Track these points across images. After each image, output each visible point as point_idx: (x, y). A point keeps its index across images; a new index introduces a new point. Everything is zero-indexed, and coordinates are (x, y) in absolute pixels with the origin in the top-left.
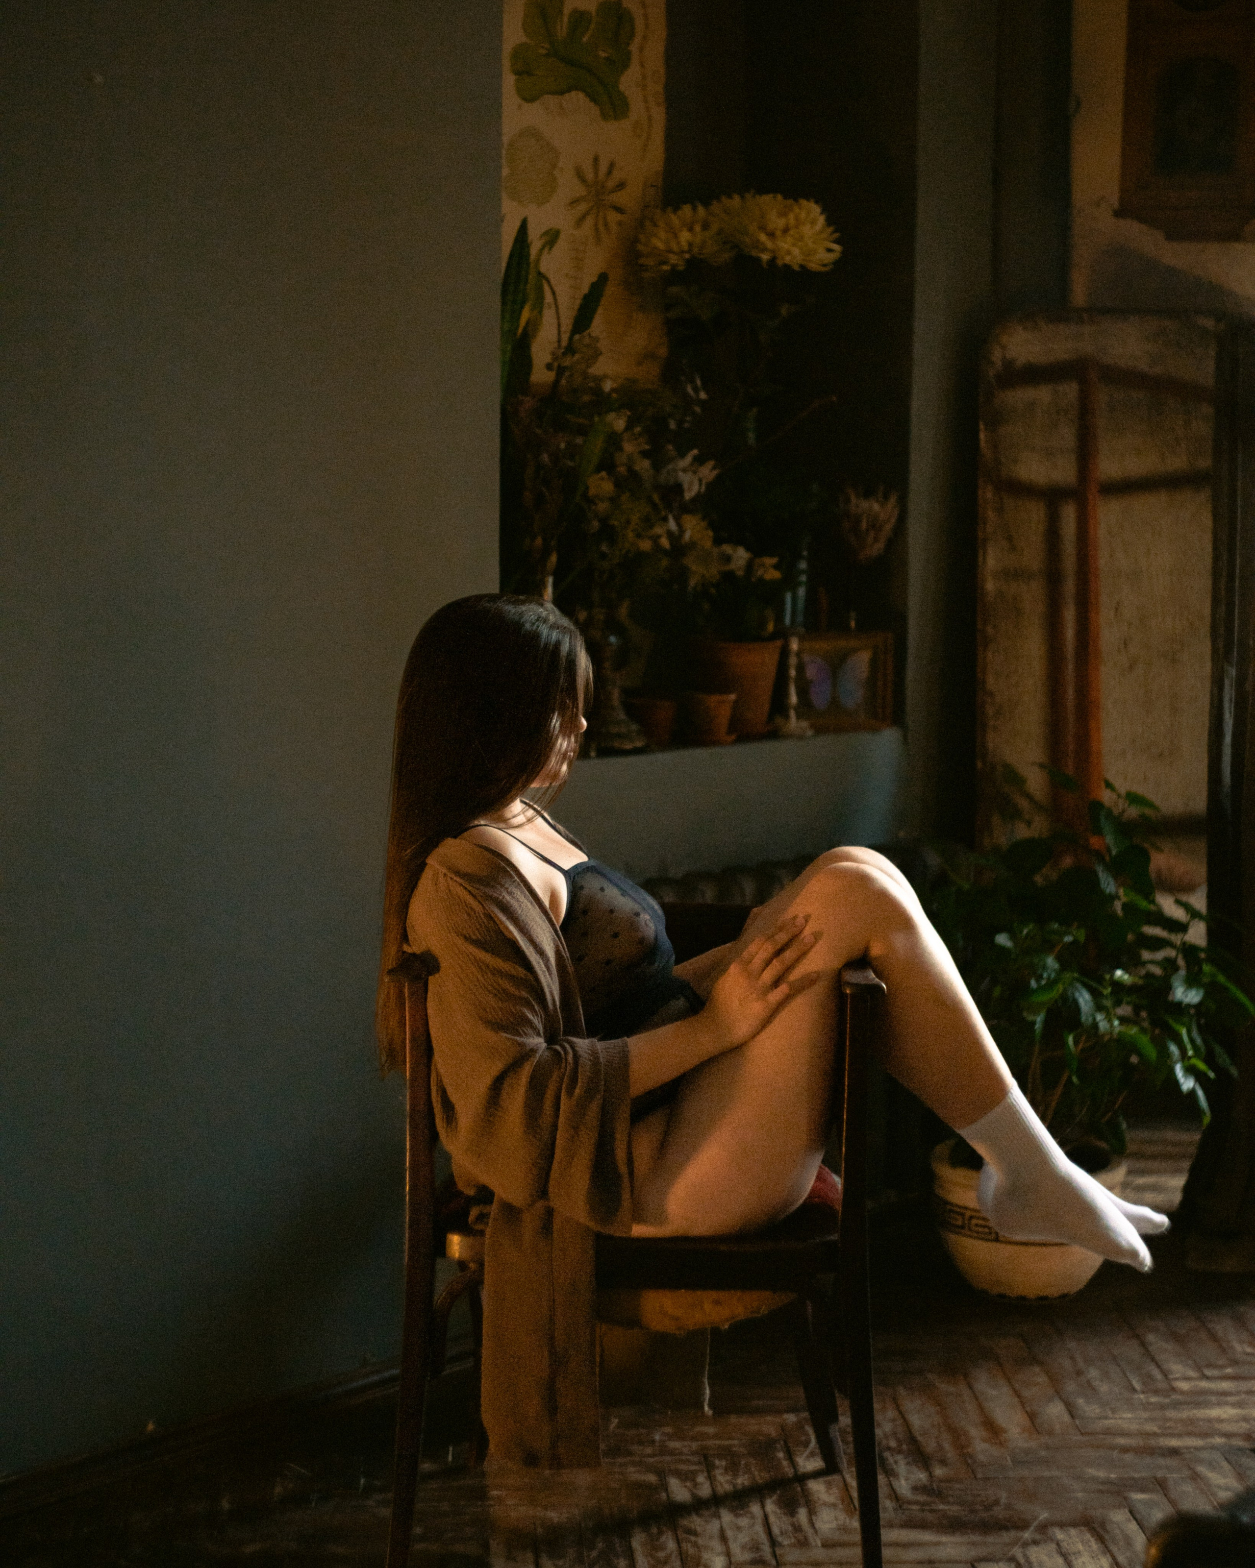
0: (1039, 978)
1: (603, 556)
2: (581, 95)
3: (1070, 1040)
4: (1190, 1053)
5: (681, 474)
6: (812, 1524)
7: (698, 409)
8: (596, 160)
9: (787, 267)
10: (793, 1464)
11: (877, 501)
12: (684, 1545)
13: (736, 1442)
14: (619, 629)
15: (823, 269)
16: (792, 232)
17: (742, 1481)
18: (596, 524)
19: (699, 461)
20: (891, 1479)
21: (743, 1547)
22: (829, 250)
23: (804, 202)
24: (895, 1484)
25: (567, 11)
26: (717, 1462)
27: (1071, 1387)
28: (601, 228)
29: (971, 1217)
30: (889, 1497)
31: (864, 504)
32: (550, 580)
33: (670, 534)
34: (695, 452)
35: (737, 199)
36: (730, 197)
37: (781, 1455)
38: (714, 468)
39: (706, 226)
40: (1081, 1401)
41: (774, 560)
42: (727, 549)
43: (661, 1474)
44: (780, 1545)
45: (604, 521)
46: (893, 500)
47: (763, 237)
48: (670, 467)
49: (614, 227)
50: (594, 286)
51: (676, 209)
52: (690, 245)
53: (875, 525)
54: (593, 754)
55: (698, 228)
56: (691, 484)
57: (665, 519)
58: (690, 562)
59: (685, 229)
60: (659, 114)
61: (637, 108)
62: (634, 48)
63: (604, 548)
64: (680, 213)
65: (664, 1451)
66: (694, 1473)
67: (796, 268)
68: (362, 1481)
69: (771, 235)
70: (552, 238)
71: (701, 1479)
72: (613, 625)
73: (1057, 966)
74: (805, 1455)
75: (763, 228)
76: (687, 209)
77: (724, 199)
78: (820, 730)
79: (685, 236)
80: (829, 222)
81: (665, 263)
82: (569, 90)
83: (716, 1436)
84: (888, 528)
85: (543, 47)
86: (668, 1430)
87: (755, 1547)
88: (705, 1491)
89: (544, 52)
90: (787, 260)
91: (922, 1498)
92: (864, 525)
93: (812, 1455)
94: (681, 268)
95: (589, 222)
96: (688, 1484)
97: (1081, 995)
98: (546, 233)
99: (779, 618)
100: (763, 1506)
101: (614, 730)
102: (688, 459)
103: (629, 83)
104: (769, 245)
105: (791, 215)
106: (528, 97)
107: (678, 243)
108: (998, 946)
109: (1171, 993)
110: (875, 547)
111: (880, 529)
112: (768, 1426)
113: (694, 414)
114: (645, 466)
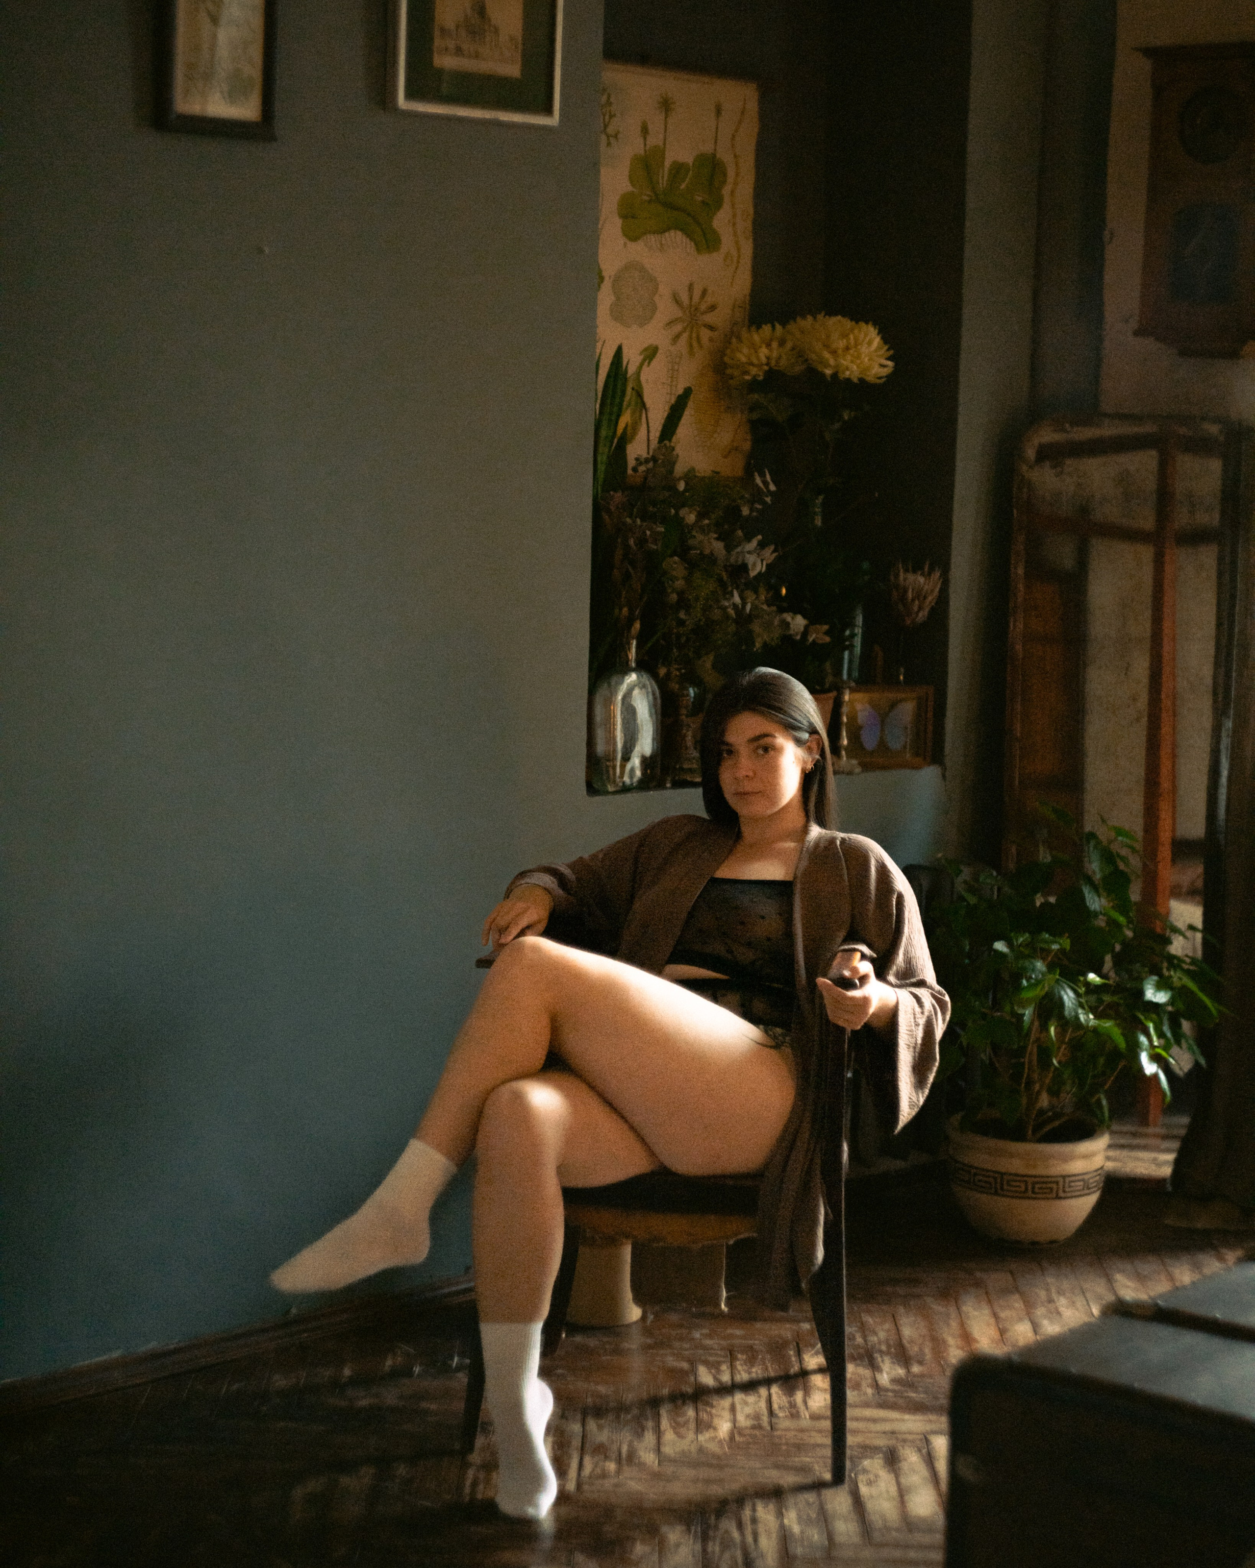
0: (1029, 979)
1: (682, 623)
2: (679, 233)
3: (1052, 1028)
4: (1156, 1042)
5: (748, 556)
6: (805, 1402)
7: (768, 500)
8: (691, 287)
9: (848, 380)
10: (801, 1360)
11: (923, 574)
12: (701, 1414)
13: (756, 1342)
14: (697, 682)
15: (878, 381)
16: (851, 351)
17: (757, 1372)
18: (674, 597)
19: (762, 545)
21: (748, 1416)
22: (883, 366)
23: (862, 324)
24: (878, 1376)
25: (667, 164)
26: (739, 1356)
27: (1040, 1311)
28: (695, 344)
29: (975, 1174)
30: (872, 1387)
31: (911, 577)
32: (634, 643)
33: (735, 606)
34: (760, 537)
35: (810, 318)
36: (804, 317)
37: (792, 1353)
38: (774, 551)
39: (782, 343)
40: (1045, 1322)
41: (826, 627)
42: (788, 617)
43: (693, 1363)
44: (777, 1416)
45: (681, 594)
46: (937, 574)
47: (827, 355)
48: (739, 549)
49: (705, 340)
50: (680, 398)
51: (759, 327)
52: (768, 358)
53: (920, 595)
54: (668, 785)
55: (775, 345)
56: (754, 564)
57: (732, 595)
58: (756, 627)
59: (764, 346)
60: (747, 248)
61: (727, 242)
62: (726, 191)
63: (682, 615)
64: (761, 331)
65: (699, 1346)
66: (719, 1363)
67: (855, 380)
68: (456, 1359)
69: (834, 352)
70: (650, 353)
71: (724, 1367)
72: (692, 678)
73: (1044, 969)
74: (813, 1352)
75: (827, 346)
76: (767, 329)
77: (799, 319)
78: (866, 767)
79: (764, 352)
80: (885, 340)
81: (746, 373)
82: (668, 229)
83: (744, 1337)
84: (931, 599)
85: (646, 195)
86: (705, 1331)
87: (757, 1417)
88: (726, 1378)
89: (646, 198)
90: (847, 373)
91: (897, 1388)
92: (910, 595)
93: (817, 1353)
94: (760, 378)
95: (685, 335)
96: (713, 1371)
97: (1065, 993)
98: (646, 349)
99: (838, 672)
100: (769, 1390)
101: (685, 766)
102: (754, 543)
103: (721, 221)
104: (832, 362)
105: (851, 337)
106: (632, 235)
107: (758, 358)
108: (996, 951)
109: (1141, 993)
110: (920, 615)
111: (925, 598)
112: (786, 1331)
113: (764, 503)
114: (718, 547)
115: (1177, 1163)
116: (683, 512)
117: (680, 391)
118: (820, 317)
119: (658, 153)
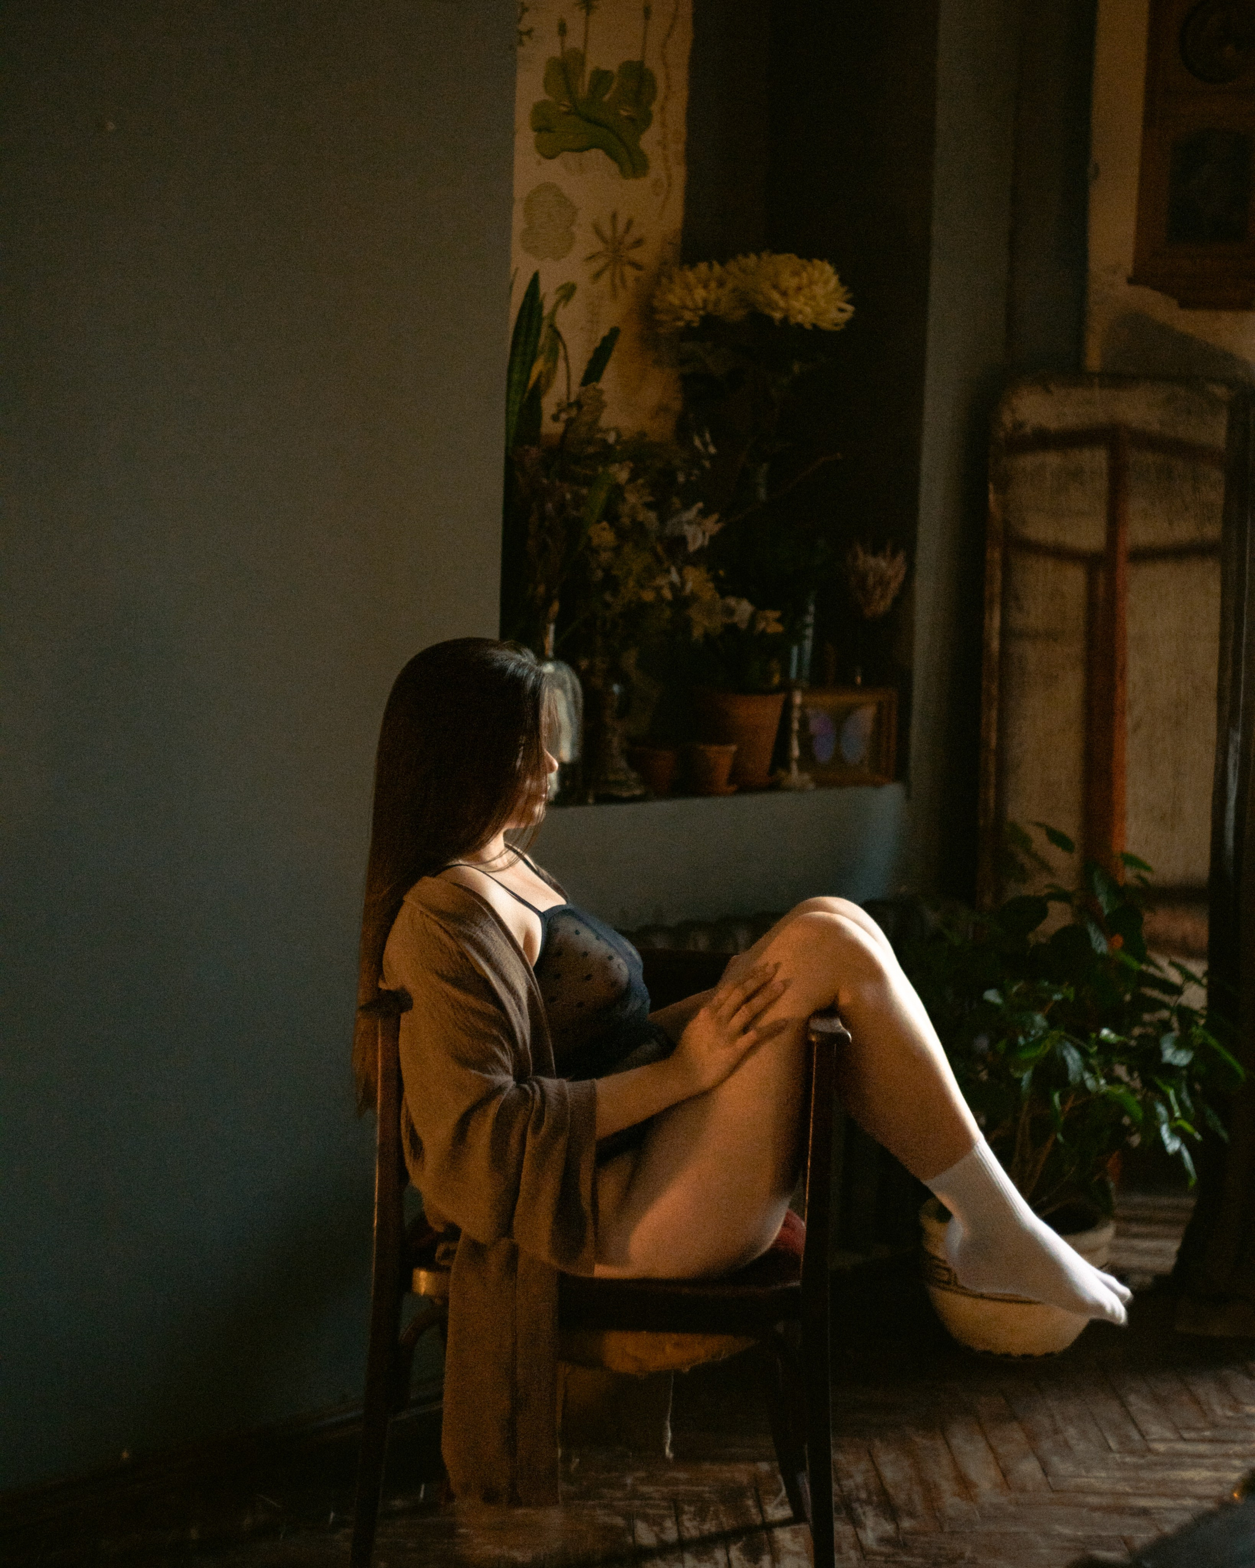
0: (1026, 1035)
1: (607, 606)
2: (600, 153)
3: (1056, 1098)
4: (1177, 1114)
5: (686, 527)
7: (707, 464)
8: (614, 216)
9: (800, 326)
10: (762, 1511)
11: (884, 557)
13: (707, 1489)
14: (623, 678)
15: (837, 329)
16: (804, 291)
17: (710, 1527)
18: (600, 574)
19: (704, 514)
20: (858, 1529)
22: (841, 310)
23: (817, 262)
24: (862, 1535)
25: (589, 68)
26: (686, 1508)
27: (1046, 1445)
28: (618, 284)
30: (854, 1548)
31: (872, 561)
32: (552, 627)
33: (672, 585)
34: (700, 505)
35: (753, 257)
36: (746, 256)
37: (750, 1502)
38: (717, 522)
39: (721, 284)
40: (1055, 1459)
41: (777, 614)
42: (732, 601)
43: (629, 1517)
45: (607, 571)
46: (900, 558)
47: (776, 296)
48: (675, 520)
49: (630, 283)
50: (605, 339)
51: (693, 265)
52: (705, 301)
53: (883, 582)
54: (591, 801)
55: (713, 285)
56: (695, 538)
57: (668, 571)
58: (694, 613)
59: (700, 286)
60: (679, 174)
61: (656, 169)
62: (655, 108)
63: (608, 597)
64: (696, 270)
65: (635, 1495)
66: (663, 1517)
67: (808, 326)
68: (332, 1515)
69: (784, 294)
70: (568, 292)
71: (669, 1524)
72: (616, 673)
73: (1044, 1024)
74: (775, 1502)
75: (775, 287)
76: (703, 267)
77: (740, 257)
78: (821, 783)
79: (700, 293)
80: (842, 281)
81: (680, 319)
82: (589, 148)
83: (689, 1482)
84: (894, 585)
85: (564, 105)
86: (641, 1474)
88: (671, 1535)
89: (564, 109)
90: (800, 318)
91: (887, 1549)
92: (871, 580)
93: (782, 1504)
94: (695, 325)
95: (607, 275)
96: (655, 1528)
97: (1069, 1053)
98: (562, 287)
99: (785, 672)
100: (728, 1554)
101: (612, 777)
102: (693, 512)
103: (648, 141)
104: (782, 303)
105: (804, 275)
106: (547, 152)
107: (693, 300)
108: (987, 1003)
109: (1160, 1054)
110: (882, 603)
111: (889, 583)
112: (741, 1474)
113: (702, 468)
114: (652, 516)
115: (1180, 1254)
116: (614, 468)
117: (604, 332)
118: (765, 256)
119: (580, 58)
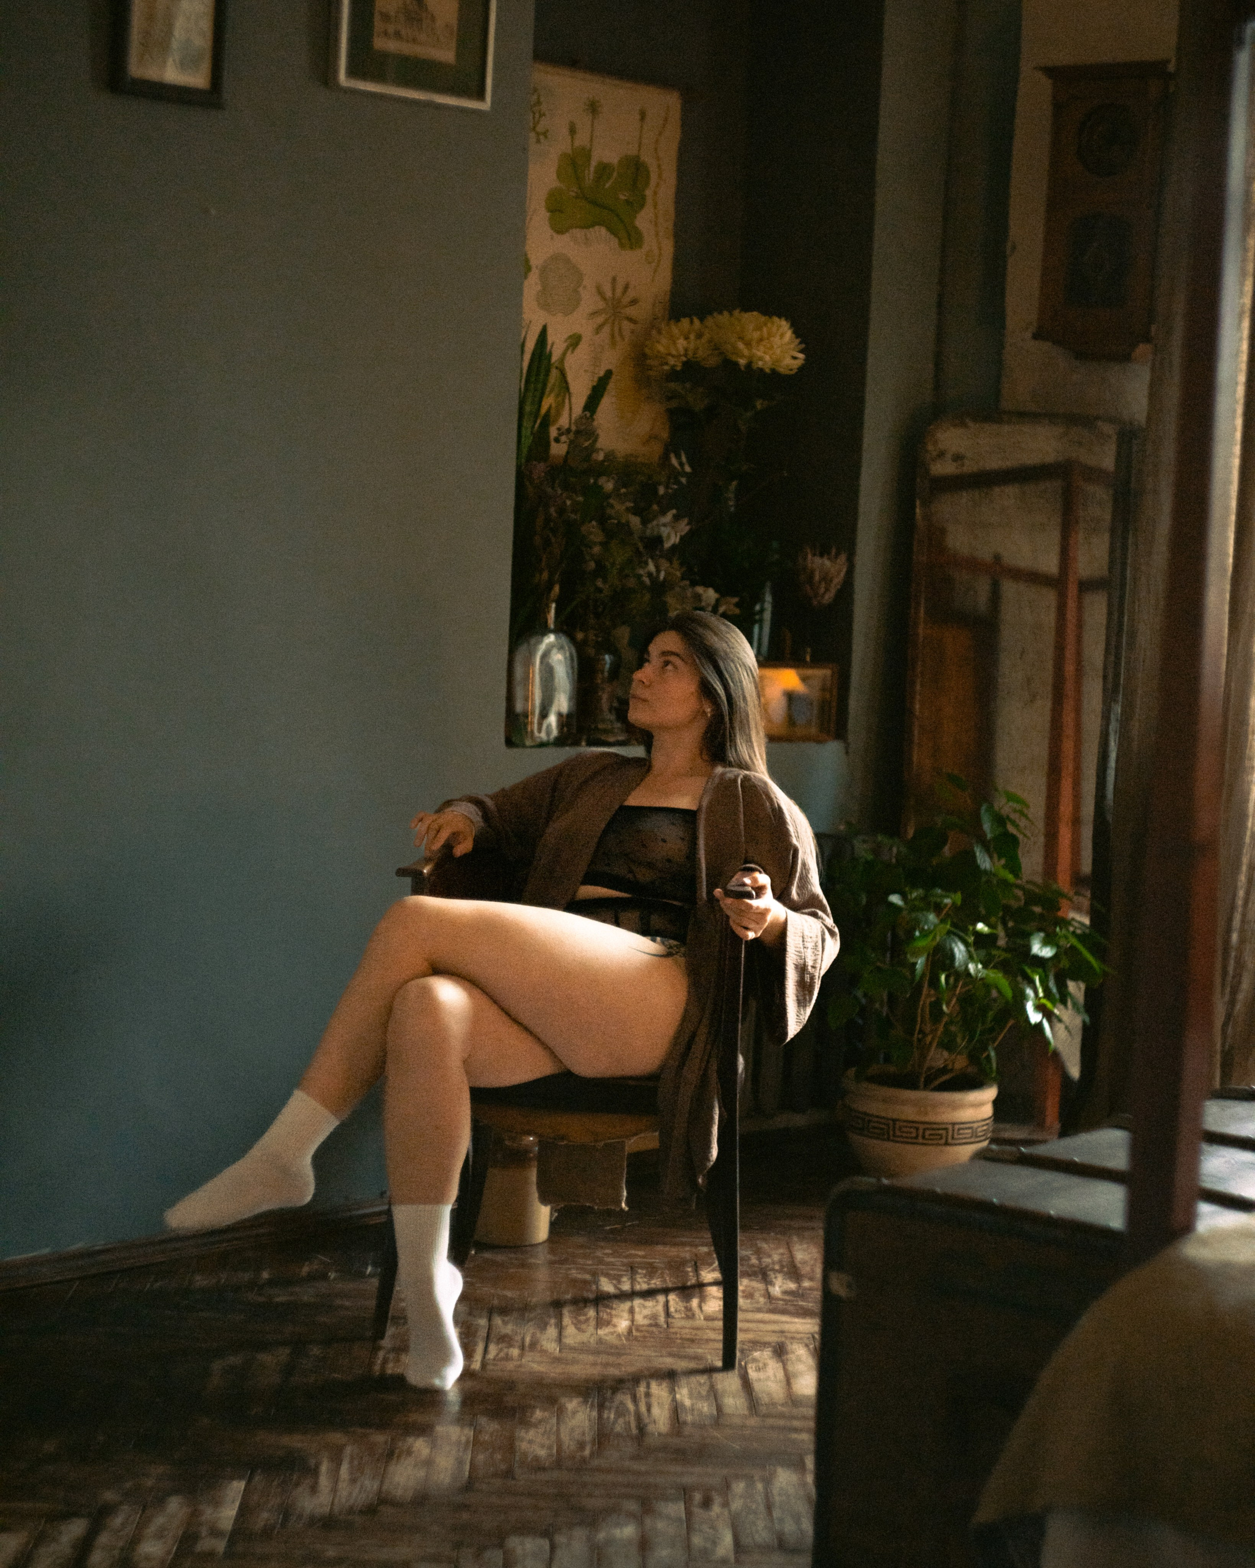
0: (921, 930)
1: (599, 590)
2: (603, 230)
3: (943, 978)
4: (1041, 994)
5: (663, 529)
6: (700, 1307)
7: (684, 480)
8: (614, 280)
9: (761, 370)
10: (698, 1275)
11: (829, 559)
12: (601, 1314)
13: (656, 1261)
15: (792, 373)
16: (764, 343)
17: (656, 1283)
18: (592, 565)
19: (676, 518)
20: (769, 1286)
21: (645, 1317)
22: (795, 358)
23: (776, 319)
24: (771, 1289)
25: (594, 163)
26: (640, 1271)
28: (616, 334)
29: (869, 1121)
30: (764, 1296)
31: (818, 560)
32: (554, 605)
33: (650, 575)
34: (674, 511)
35: (726, 315)
36: (721, 313)
37: (689, 1269)
38: (688, 524)
39: (699, 336)
41: (735, 600)
42: (700, 590)
43: (595, 1274)
44: (673, 1317)
45: (598, 562)
46: (843, 558)
47: (741, 345)
48: (655, 523)
49: (627, 333)
50: (600, 379)
51: (678, 320)
52: (686, 350)
53: (826, 579)
55: (692, 337)
56: (669, 536)
57: (646, 564)
58: (669, 598)
59: (682, 337)
60: (668, 247)
61: (650, 242)
62: (648, 193)
63: (599, 583)
64: (680, 324)
65: (601, 1262)
66: (620, 1276)
67: (768, 371)
68: (369, 1268)
69: (748, 344)
70: (574, 341)
71: (625, 1279)
72: (607, 646)
73: (936, 921)
75: (741, 338)
76: (685, 322)
77: (715, 314)
78: (773, 738)
79: (681, 343)
80: (797, 333)
81: (667, 364)
82: (592, 226)
83: (645, 1257)
84: (838, 581)
85: (573, 191)
86: (608, 1251)
87: (654, 1317)
88: (626, 1287)
89: (574, 194)
90: (760, 364)
91: (787, 1298)
92: (817, 577)
93: (713, 1270)
94: (679, 368)
95: (607, 329)
96: (614, 1282)
97: (956, 945)
98: (570, 337)
100: (667, 1297)
101: (601, 726)
102: (669, 516)
103: (643, 221)
104: (746, 352)
105: (765, 329)
106: (559, 230)
107: (677, 350)
108: (892, 905)
109: (1029, 948)
110: (827, 597)
111: (831, 581)
112: (686, 1253)
113: (679, 483)
114: (635, 521)
116: (602, 481)
117: (602, 374)
118: (736, 312)
119: (586, 154)
